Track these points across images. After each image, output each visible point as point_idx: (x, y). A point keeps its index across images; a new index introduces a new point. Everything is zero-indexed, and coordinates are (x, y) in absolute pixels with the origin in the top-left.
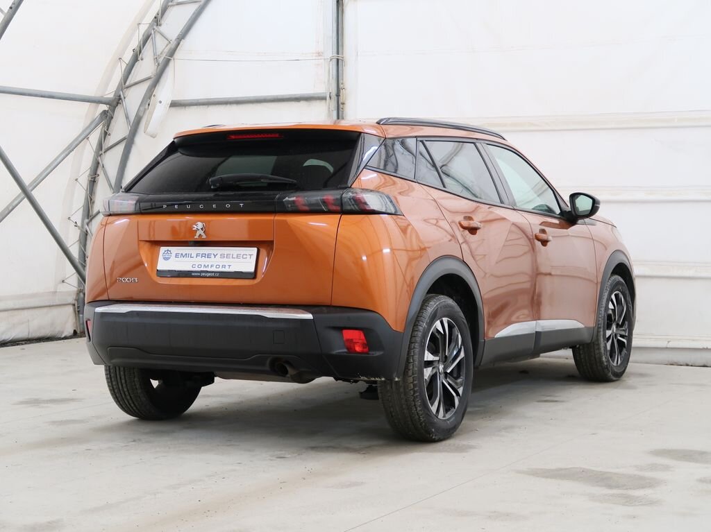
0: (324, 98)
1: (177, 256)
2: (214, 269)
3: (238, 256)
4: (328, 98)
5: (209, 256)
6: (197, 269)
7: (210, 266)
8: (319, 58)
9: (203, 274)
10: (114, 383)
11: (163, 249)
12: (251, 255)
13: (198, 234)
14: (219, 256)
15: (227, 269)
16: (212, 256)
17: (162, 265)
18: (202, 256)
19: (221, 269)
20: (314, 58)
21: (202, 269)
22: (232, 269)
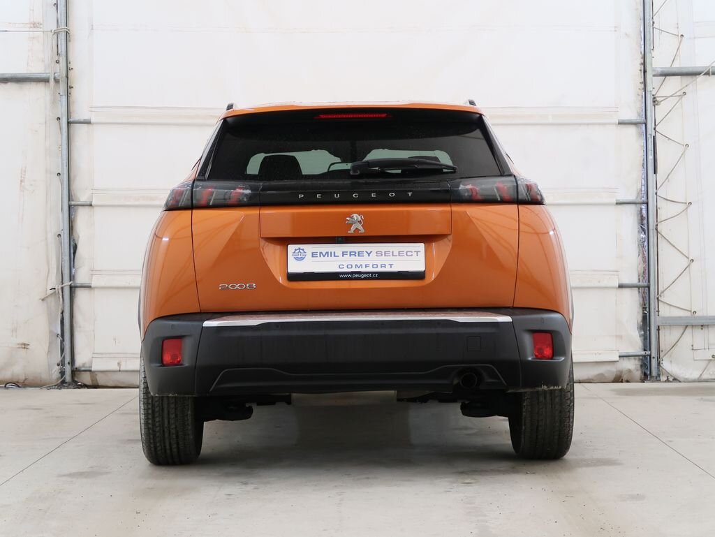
0: (46, 81)
1: (313, 255)
2: (370, 269)
3: (400, 253)
4: (52, 81)
5: (360, 254)
6: (346, 270)
7: (364, 266)
8: (35, 29)
9: (357, 276)
10: (157, 419)
11: (291, 248)
12: (417, 252)
13: (353, 228)
14: (373, 255)
15: (388, 269)
16: (365, 254)
17: (295, 267)
18: (350, 255)
19: (380, 269)
20: (28, 30)
21: (354, 269)
22: (396, 269)
